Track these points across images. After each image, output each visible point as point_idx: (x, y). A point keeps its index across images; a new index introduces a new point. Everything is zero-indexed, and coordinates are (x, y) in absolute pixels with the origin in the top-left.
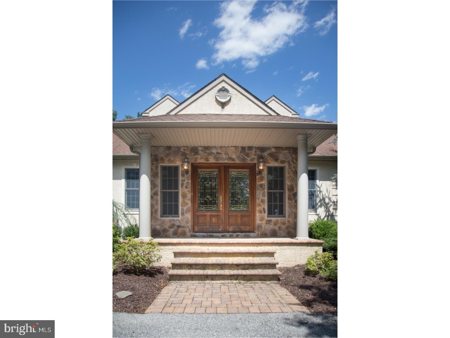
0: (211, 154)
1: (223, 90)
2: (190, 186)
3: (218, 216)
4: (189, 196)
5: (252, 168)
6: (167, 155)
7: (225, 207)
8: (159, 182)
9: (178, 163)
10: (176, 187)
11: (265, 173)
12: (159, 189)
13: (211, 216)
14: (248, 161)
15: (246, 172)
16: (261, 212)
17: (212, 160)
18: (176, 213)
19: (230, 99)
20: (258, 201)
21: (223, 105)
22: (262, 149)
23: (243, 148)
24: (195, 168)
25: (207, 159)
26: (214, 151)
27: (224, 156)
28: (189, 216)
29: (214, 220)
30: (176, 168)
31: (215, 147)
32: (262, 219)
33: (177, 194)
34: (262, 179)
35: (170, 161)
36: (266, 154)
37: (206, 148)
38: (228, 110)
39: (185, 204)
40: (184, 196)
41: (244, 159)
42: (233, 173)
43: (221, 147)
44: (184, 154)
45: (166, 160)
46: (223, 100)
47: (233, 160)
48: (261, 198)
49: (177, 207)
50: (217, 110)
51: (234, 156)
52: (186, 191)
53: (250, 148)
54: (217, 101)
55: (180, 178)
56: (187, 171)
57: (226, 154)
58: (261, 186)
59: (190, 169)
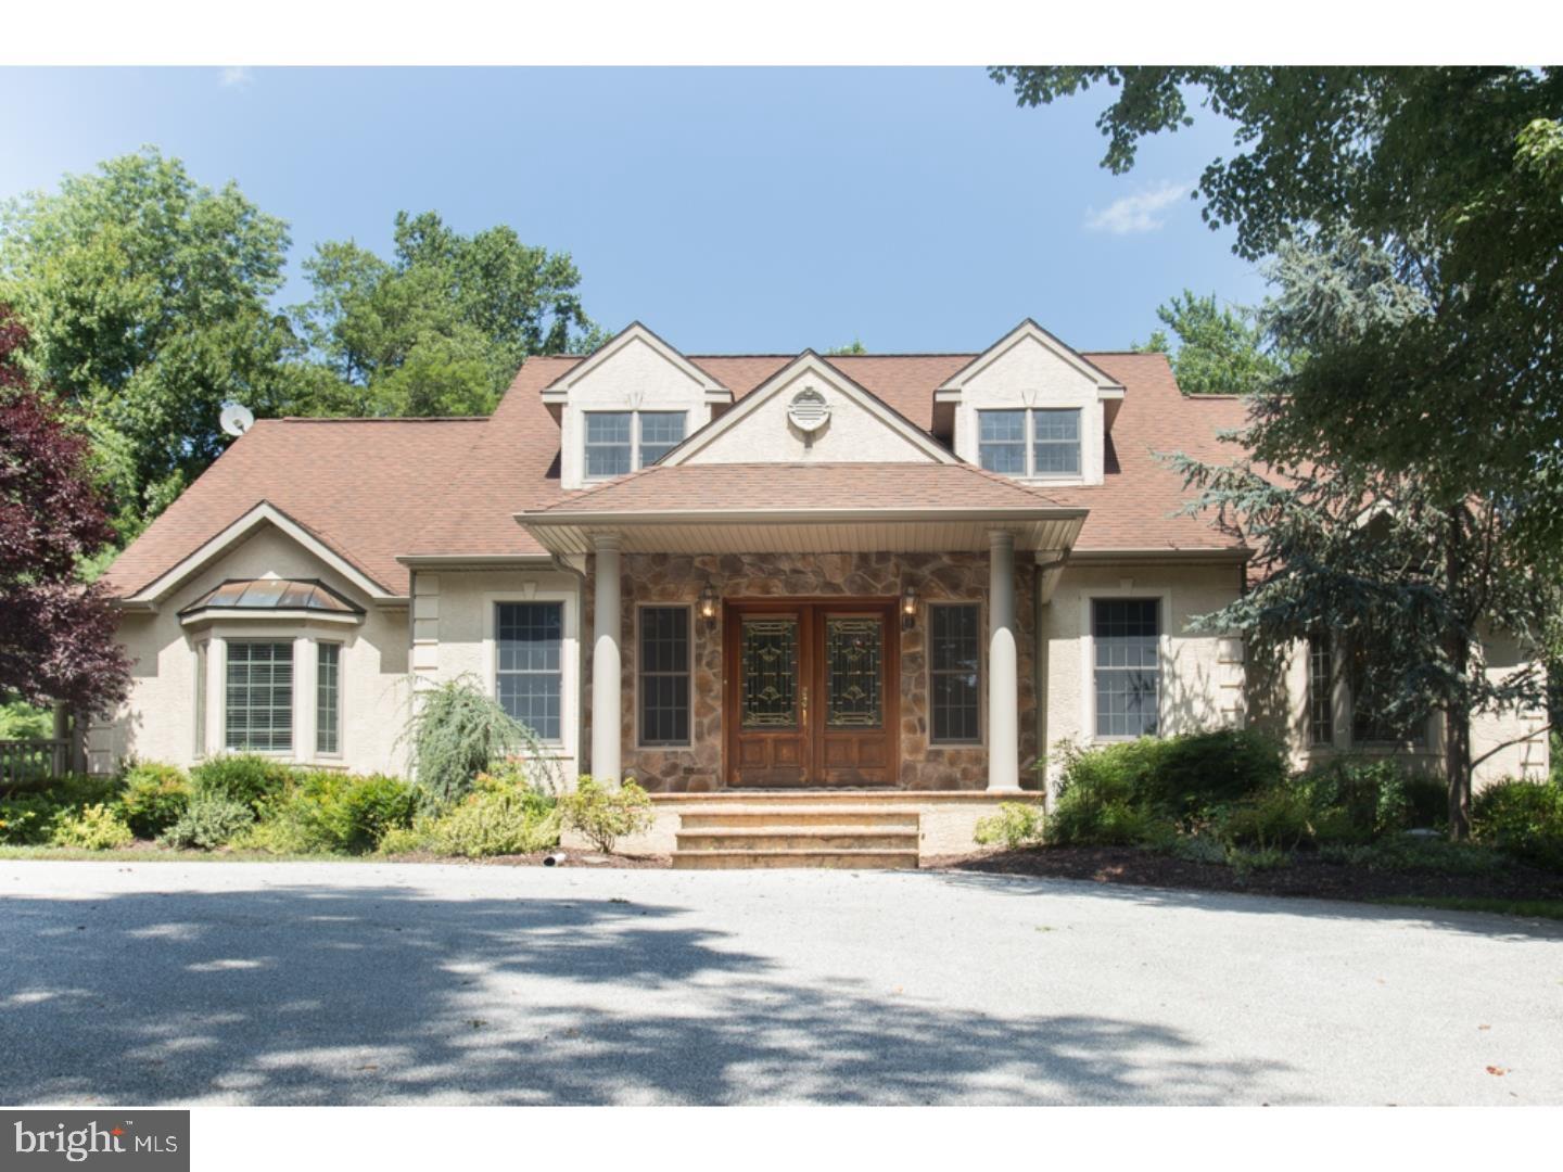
0: (778, 572)
1: (809, 395)
2: (719, 660)
3: (795, 742)
4: (718, 687)
5: (890, 609)
6: (658, 578)
7: (815, 715)
8: (635, 650)
9: (688, 600)
10: (683, 664)
11: (924, 626)
12: (635, 669)
13: (778, 742)
14: (879, 591)
15: (874, 621)
16: (911, 729)
17: (779, 591)
18: (682, 735)
19: (828, 421)
20: (903, 700)
21: (809, 438)
22: (917, 559)
23: (864, 557)
24: (733, 612)
25: (765, 588)
26: (785, 566)
27: (812, 579)
28: (717, 742)
29: (785, 752)
30: (683, 613)
31: (787, 555)
32: (915, 749)
33: (684, 682)
34: (915, 639)
35: (664, 594)
36: (925, 571)
37: (764, 558)
38: (822, 452)
39: (705, 709)
40: (704, 688)
41: (865, 587)
42: (837, 623)
43: (804, 555)
44: (703, 576)
45: (655, 589)
46: (809, 426)
47: (835, 588)
48: (914, 690)
49: (683, 718)
50: (793, 451)
51: (839, 580)
52: (709, 673)
53: (883, 556)
54: (792, 426)
55: (694, 640)
56: (711, 622)
57: (818, 572)
58: (914, 658)
59: (720, 616)
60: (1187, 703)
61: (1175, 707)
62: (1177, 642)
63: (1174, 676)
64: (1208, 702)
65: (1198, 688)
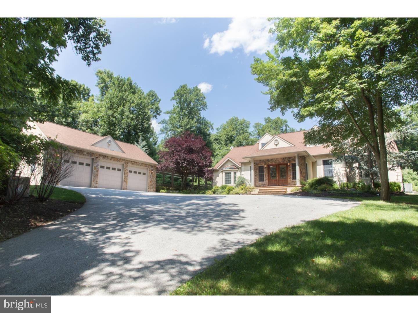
0: (273, 161)
1: (276, 140)
2: (267, 172)
3: (276, 181)
4: (267, 175)
5: (287, 164)
6: (260, 163)
7: (278, 177)
8: (258, 171)
9: (263, 165)
10: (263, 172)
11: (291, 166)
12: (258, 173)
13: (274, 181)
14: (285, 162)
15: (285, 166)
16: (290, 178)
17: (274, 163)
18: (263, 181)
19: (279, 143)
20: (289, 175)
21: (276, 145)
22: (290, 158)
23: (283, 158)
24: (268, 166)
25: (272, 163)
26: (274, 160)
27: (277, 161)
28: (267, 181)
29: (275, 182)
30: (263, 167)
31: (275, 159)
32: (290, 181)
33: (263, 174)
34: (290, 168)
35: (261, 164)
36: (291, 159)
37: (272, 159)
38: (278, 146)
39: (266, 177)
40: (266, 175)
41: (284, 162)
42: (281, 166)
43: (276, 159)
44: (265, 162)
45: (260, 164)
46: (276, 144)
47: (280, 162)
48: (290, 174)
49: (263, 178)
50: (275, 147)
51: (280, 161)
52: (266, 173)
53: (286, 158)
54: (275, 144)
55: (264, 169)
56: (266, 167)
57: (278, 161)
58: (290, 170)
59: (267, 166)
60: (337, 173)
61: (335, 174)
62: (335, 165)
63: (335, 170)
64: (340, 173)
65: (338, 171)
